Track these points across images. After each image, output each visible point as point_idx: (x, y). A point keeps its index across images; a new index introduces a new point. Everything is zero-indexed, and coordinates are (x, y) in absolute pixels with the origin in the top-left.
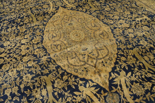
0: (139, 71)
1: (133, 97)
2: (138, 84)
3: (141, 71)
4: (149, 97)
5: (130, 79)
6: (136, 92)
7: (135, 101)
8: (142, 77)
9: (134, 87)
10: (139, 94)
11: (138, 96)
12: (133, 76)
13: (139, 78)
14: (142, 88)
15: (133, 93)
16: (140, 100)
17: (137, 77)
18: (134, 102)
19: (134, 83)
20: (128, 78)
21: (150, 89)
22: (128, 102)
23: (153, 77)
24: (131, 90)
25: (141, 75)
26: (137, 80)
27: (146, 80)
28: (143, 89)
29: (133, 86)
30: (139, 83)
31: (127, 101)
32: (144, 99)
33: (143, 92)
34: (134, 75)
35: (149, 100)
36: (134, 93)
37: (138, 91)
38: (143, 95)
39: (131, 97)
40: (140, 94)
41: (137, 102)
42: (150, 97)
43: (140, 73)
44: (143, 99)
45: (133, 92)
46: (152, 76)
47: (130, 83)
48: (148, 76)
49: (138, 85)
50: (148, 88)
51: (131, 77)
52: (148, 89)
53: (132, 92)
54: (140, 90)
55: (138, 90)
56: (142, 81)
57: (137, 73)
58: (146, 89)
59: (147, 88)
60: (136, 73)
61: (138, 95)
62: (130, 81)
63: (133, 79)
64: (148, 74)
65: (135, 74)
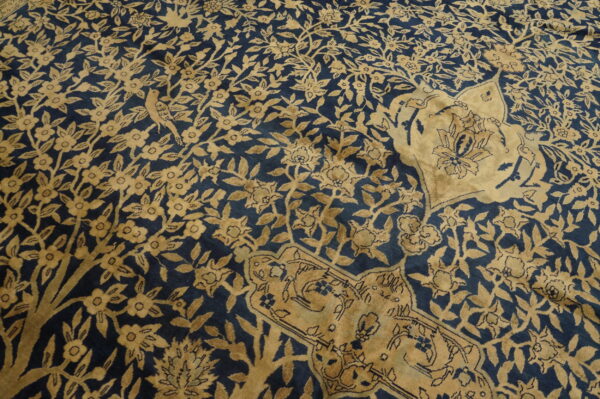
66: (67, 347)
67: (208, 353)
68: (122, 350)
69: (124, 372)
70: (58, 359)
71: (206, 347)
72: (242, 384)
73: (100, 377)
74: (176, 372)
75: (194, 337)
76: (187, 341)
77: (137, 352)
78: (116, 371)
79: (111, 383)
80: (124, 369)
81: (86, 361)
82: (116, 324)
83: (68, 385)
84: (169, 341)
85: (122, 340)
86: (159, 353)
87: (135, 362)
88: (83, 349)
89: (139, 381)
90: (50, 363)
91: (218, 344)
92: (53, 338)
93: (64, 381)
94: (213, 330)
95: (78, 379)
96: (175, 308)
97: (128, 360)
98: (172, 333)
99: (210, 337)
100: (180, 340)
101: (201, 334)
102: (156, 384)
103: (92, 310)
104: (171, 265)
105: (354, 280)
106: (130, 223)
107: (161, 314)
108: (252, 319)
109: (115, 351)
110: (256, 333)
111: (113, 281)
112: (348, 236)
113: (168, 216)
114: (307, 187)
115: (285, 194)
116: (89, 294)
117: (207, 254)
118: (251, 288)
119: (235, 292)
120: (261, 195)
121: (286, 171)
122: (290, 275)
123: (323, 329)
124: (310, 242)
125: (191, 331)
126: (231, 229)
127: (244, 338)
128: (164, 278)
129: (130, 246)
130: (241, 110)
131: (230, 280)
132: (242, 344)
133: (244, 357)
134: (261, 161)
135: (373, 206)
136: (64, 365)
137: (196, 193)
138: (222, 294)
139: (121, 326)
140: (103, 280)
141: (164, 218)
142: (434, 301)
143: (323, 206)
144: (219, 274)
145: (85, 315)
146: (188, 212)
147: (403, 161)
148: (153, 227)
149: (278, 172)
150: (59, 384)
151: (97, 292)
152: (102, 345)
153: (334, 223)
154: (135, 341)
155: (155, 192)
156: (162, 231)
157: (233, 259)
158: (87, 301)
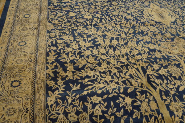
66: (156, 82)
67: (173, 66)
68: (164, 75)
71: (172, 65)
72: (183, 66)
73: (166, 82)
74: (174, 72)
76: (169, 67)
77: (166, 73)
78: (167, 79)
79: (169, 81)
80: (168, 77)
81: (161, 81)
82: (157, 72)
83: (164, 87)
84: (167, 68)
85: (161, 74)
87: (168, 75)
88: (158, 80)
89: (172, 77)
90: (157, 87)
91: (173, 63)
92: (152, 83)
93: (163, 87)
94: (169, 62)
95: (164, 85)
96: (161, 63)
97: (166, 76)
98: (165, 67)
99: (171, 63)
100: (168, 67)
101: (169, 64)
102: (175, 76)
103: (151, 74)
104: (151, 58)
105: (174, 42)
106: (136, 56)
107: (160, 66)
108: (171, 57)
109: (163, 76)
110: (174, 58)
112: (166, 37)
113: (140, 51)
114: (152, 33)
115: (150, 36)
116: (147, 72)
117: (153, 52)
118: (165, 53)
119: (164, 55)
120: (147, 38)
121: (146, 32)
122: (167, 47)
123: (180, 51)
124: (162, 41)
125: (167, 65)
126: (151, 46)
127: (174, 60)
128: (153, 60)
129: (141, 59)
130: (125, 27)
131: (161, 53)
132: (175, 61)
133: (178, 62)
134: (140, 33)
135: (163, 30)
136: (159, 85)
137: (138, 44)
139: (158, 72)
140: (146, 68)
143: (157, 34)
144: (159, 54)
145: (151, 75)
146: (142, 48)
147: (158, 22)
148: (140, 54)
149: (145, 33)
150: (163, 88)
151: (147, 70)
152: (160, 77)
153: (162, 36)
154: (163, 72)
155: (132, 48)
156: (142, 54)
157: (158, 50)
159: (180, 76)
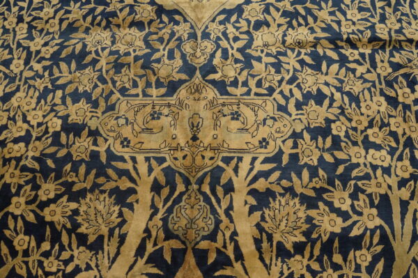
0: (40, 272)
1: (129, 201)
2: (82, 230)
3: (34, 272)
4: (85, 179)
5: (94, 258)
6: (109, 209)
7: (132, 185)
8: (52, 247)
9: (103, 227)
10: (107, 199)
11: (113, 197)
12: (77, 266)
13: (62, 248)
14: (82, 213)
15: (120, 209)
16: (116, 181)
17: (65, 255)
18: (136, 184)
19: (92, 239)
20: (97, 266)
21: (65, 198)
22: (153, 193)
23: (18, 228)
24: (119, 220)
25: (47, 254)
26: (74, 246)
27: (48, 229)
28: (83, 209)
29: (105, 231)
30: (79, 231)
31: (156, 195)
32: (105, 180)
33: (88, 200)
34: (70, 269)
35: (94, 172)
36: (117, 208)
37: (100, 207)
38: (97, 191)
39: (135, 204)
40: (102, 199)
41: (128, 181)
42: (82, 178)
43: (45, 264)
44: (108, 181)
45: (117, 212)
46: (17, 234)
47: (106, 247)
48: (29, 243)
49: (86, 225)
50: (64, 204)
51: (83, 266)
52: (69, 200)
53: (121, 214)
54: (92, 209)
55: (97, 212)
56: (64, 232)
57: (54, 269)
58: (73, 205)
59: (68, 204)
60: (59, 271)
61: (110, 197)
62: (97, 253)
63: (82, 256)
64: (25, 247)
65: (63, 267)
66: (15, 243)
67: (106, 195)
68: (52, 224)
69: (61, 236)
70: (14, 253)
71: (103, 192)
72: (137, 201)
73: (48, 248)
74: (93, 217)
75: (92, 190)
76: (89, 196)
77: (62, 219)
78: (56, 238)
79: (57, 247)
80: (60, 234)
81: (33, 244)
82: (38, 211)
83: (30, 265)
84: (78, 202)
85: (48, 219)
86: (76, 212)
87: (64, 226)
88: (27, 238)
89: (73, 235)
90: (10, 259)
91: (109, 186)
93: (26, 263)
94: (101, 180)
95: (35, 257)
96: (70, 180)
97: (59, 228)
98: (76, 196)
99: (102, 185)
100: (84, 197)
101: (95, 186)
102: (85, 231)
103: (17, 212)
104: (52, 156)
105: (172, 100)
106: (10, 145)
107: (63, 189)
108: (122, 159)
109: (48, 226)
110: (129, 166)
111: (20, 187)
112: (155, 74)
113: (32, 127)
114: (112, 58)
115: (100, 70)
116: (10, 203)
117: (71, 136)
118: (111, 141)
119: (102, 149)
120: (85, 81)
121: (93, 55)
122: (131, 119)
123: (169, 140)
124: (133, 91)
125: (88, 188)
126: (78, 112)
127: (123, 173)
128: (53, 166)
129: (18, 159)
130: (42, 30)
131: (95, 143)
132: (124, 178)
133: (130, 185)
134: (73, 58)
135: (162, 48)
136: (20, 254)
137: (43, 102)
138: (95, 155)
139: (42, 211)
140: (13, 191)
141: (31, 129)
142: (229, 86)
143: (129, 65)
144: (86, 144)
145: (15, 217)
146: (44, 116)
147: (167, 9)
148: (26, 139)
149: (89, 59)
150: (24, 267)
151: (14, 200)
152: (37, 229)
153: (142, 72)
154: (56, 214)
155: (14, 116)
156: (34, 138)
157: (90, 130)
158: (11, 209)
159: (101, 238)
